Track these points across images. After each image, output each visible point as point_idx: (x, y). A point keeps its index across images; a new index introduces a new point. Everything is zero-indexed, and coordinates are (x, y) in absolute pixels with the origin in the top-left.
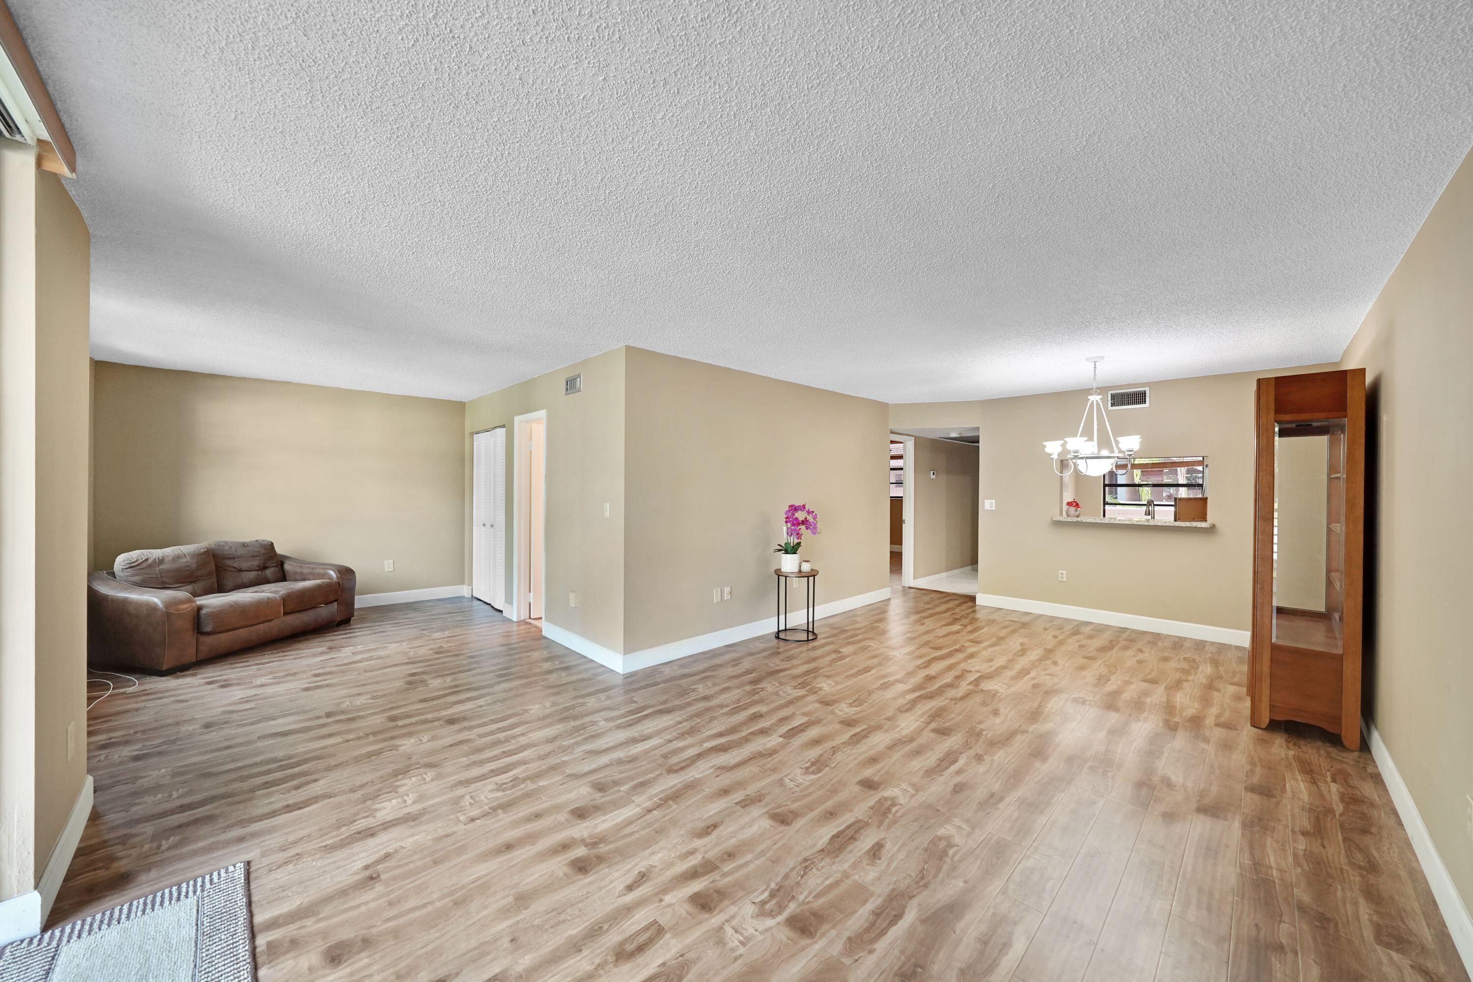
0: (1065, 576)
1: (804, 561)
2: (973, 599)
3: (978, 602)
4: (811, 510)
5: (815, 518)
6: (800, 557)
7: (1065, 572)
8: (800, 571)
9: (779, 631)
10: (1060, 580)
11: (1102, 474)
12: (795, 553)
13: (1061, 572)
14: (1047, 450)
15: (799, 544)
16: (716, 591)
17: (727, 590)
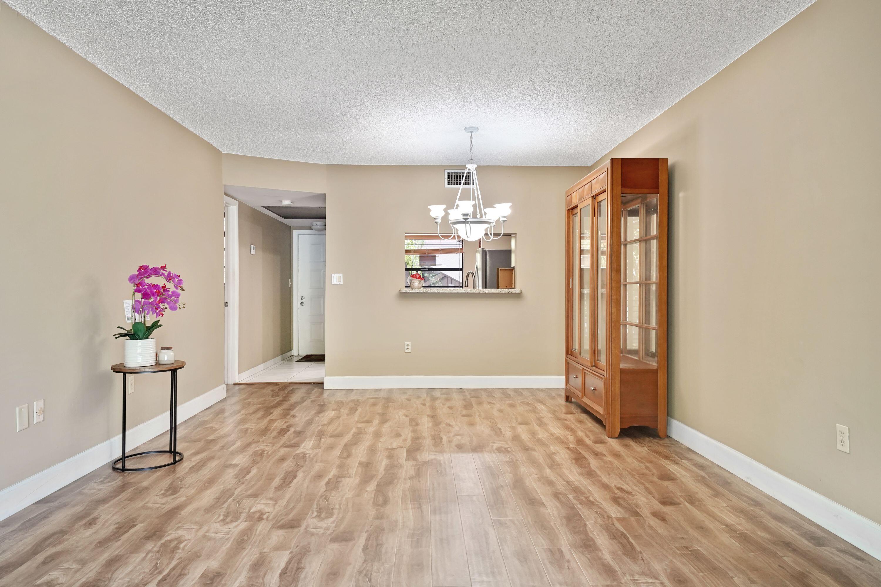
0: (410, 347)
1: (163, 348)
2: (320, 384)
3: (326, 387)
4: (174, 272)
5: (179, 285)
6: (157, 343)
7: (409, 343)
8: (158, 364)
9: (124, 458)
10: (406, 351)
11: (479, 238)
12: (147, 338)
13: (407, 343)
14: (433, 214)
15: (156, 325)
16: (20, 411)
17: (37, 406)
